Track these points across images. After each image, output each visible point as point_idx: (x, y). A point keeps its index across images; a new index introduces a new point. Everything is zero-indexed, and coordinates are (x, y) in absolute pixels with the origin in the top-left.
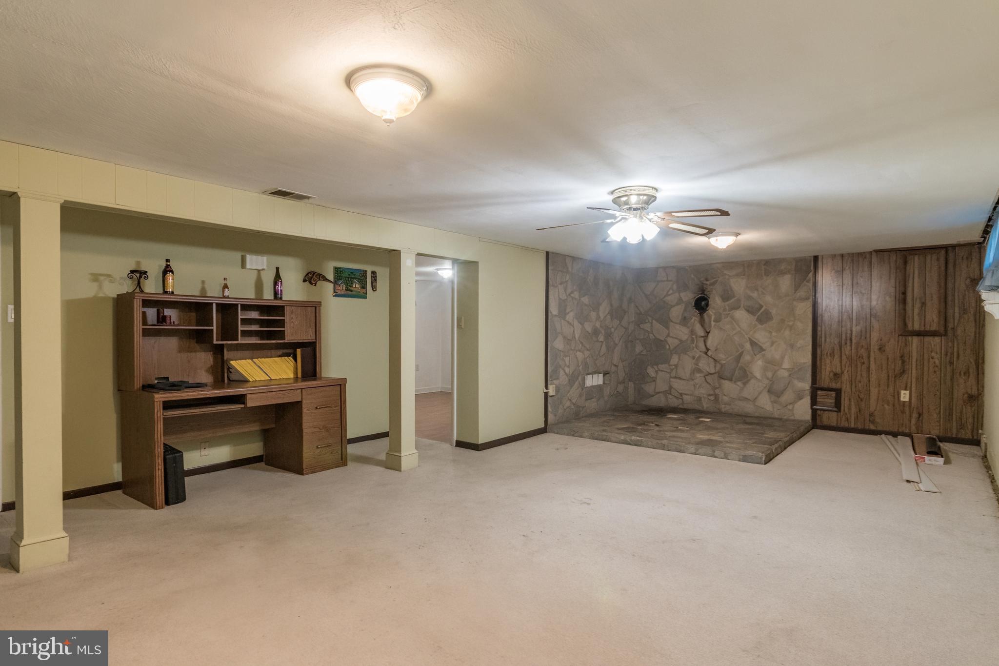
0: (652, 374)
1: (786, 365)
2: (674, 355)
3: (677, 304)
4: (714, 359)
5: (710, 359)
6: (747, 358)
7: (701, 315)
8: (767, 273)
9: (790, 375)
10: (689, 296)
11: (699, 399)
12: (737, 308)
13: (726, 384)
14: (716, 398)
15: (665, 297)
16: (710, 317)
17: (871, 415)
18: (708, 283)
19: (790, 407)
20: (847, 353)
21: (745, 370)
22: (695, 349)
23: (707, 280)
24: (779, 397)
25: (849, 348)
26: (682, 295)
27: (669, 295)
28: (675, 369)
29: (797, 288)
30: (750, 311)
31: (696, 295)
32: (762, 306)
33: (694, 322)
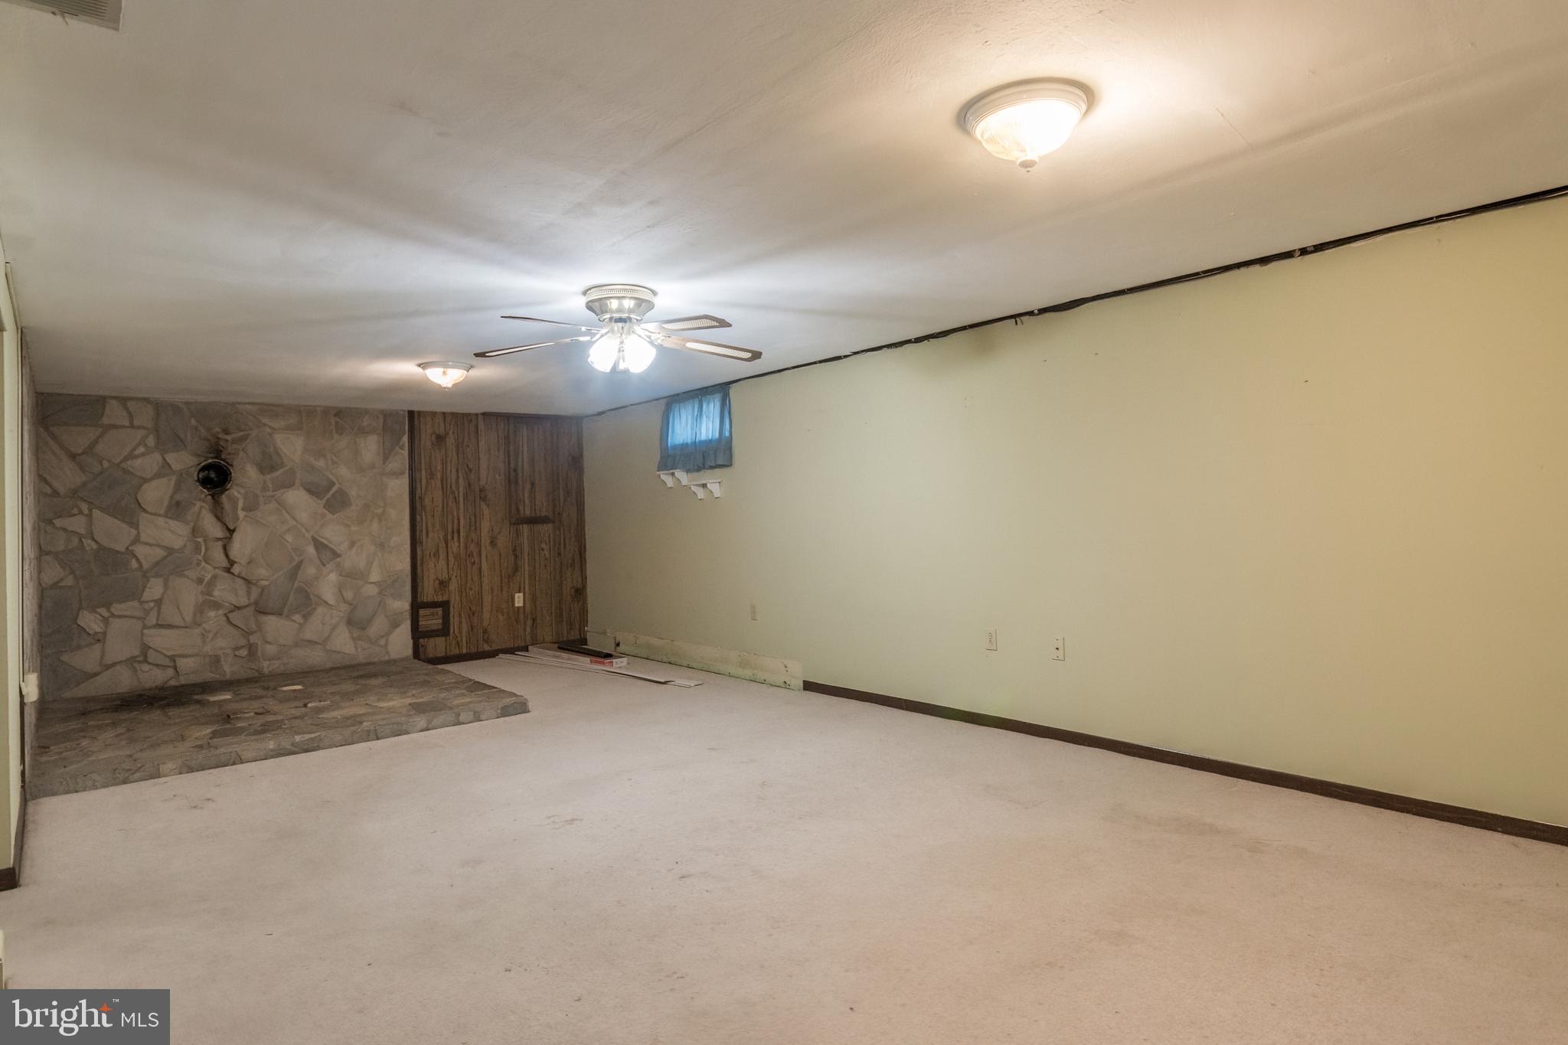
0: (95, 628)
1: (375, 576)
2: (153, 581)
3: (158, 476)
4: (245, 579)
5: (239, 580)
6: (310, 571)
7: (213, 496)
8: (340, 430)
9: (380, 593)
10: (185, 461)
11: (216, 660)
12: (290, 485)
13: (271, 622)
14: (249, 651)
15: (126, 459)
16: (234, 502)
17: (485, 631)
18: (229, 437)
19: (382, 642)
20: (455, 550)
21: (306, 591)
23: (226, 432)
24: (364, 629)
25: (457, 544)
26: (171, 458)
27: (137, 457)
28: (156, 608)
29: (386, 458)
30: (313, 491)
31: (202, 459)
32: (334, 484)
33: (200, 512)
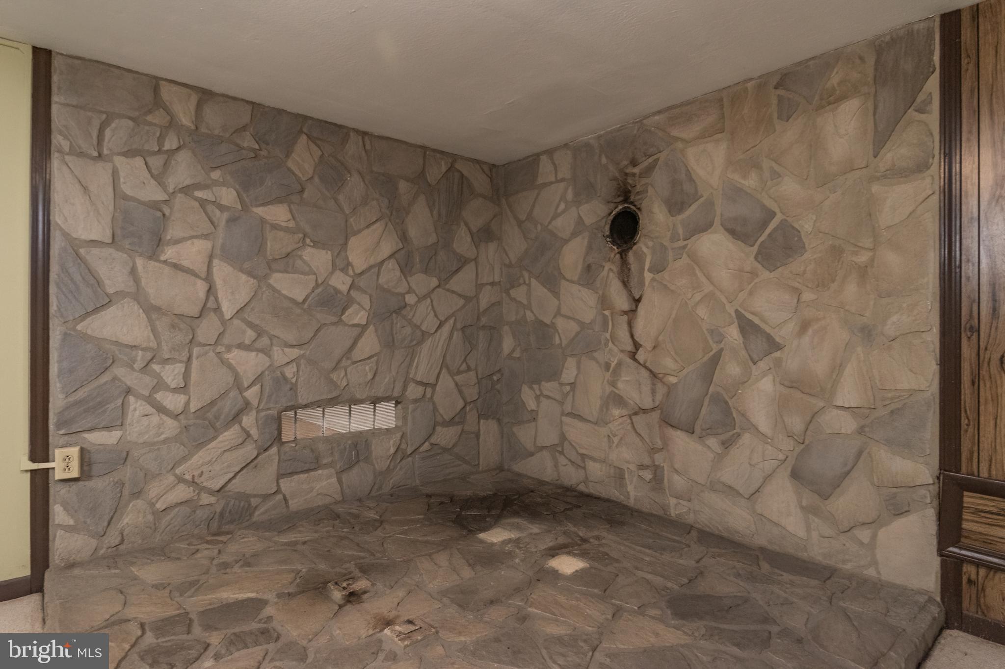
0: (531, 404)
1: (849, 395)
2: (569, 359)
3: (574, 234)
4: (651, 371)
5: (642, 371)
6: (731, 369)
7: (621, 255)
8: (786, 112)
9: (861, 431)
10: (598, 212)
11: (620, 476)
12: (705, 227)
13: (680, 440)
15: (552, 220)
16: (641, 258)
18: (636, 170)
19: (864, 535)
21: (726, 403)
22: (610, 344)
23: (634, 163)
24: (825, 496)
26: (584, 211)
27: (560, 215)
28: (571, 393)
29: (880, 140)
30: (740, 232)
31: (612, 206)
32: (773, 214)
33: (608, 276)
